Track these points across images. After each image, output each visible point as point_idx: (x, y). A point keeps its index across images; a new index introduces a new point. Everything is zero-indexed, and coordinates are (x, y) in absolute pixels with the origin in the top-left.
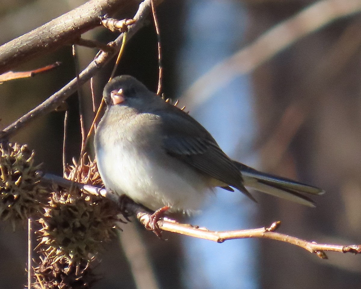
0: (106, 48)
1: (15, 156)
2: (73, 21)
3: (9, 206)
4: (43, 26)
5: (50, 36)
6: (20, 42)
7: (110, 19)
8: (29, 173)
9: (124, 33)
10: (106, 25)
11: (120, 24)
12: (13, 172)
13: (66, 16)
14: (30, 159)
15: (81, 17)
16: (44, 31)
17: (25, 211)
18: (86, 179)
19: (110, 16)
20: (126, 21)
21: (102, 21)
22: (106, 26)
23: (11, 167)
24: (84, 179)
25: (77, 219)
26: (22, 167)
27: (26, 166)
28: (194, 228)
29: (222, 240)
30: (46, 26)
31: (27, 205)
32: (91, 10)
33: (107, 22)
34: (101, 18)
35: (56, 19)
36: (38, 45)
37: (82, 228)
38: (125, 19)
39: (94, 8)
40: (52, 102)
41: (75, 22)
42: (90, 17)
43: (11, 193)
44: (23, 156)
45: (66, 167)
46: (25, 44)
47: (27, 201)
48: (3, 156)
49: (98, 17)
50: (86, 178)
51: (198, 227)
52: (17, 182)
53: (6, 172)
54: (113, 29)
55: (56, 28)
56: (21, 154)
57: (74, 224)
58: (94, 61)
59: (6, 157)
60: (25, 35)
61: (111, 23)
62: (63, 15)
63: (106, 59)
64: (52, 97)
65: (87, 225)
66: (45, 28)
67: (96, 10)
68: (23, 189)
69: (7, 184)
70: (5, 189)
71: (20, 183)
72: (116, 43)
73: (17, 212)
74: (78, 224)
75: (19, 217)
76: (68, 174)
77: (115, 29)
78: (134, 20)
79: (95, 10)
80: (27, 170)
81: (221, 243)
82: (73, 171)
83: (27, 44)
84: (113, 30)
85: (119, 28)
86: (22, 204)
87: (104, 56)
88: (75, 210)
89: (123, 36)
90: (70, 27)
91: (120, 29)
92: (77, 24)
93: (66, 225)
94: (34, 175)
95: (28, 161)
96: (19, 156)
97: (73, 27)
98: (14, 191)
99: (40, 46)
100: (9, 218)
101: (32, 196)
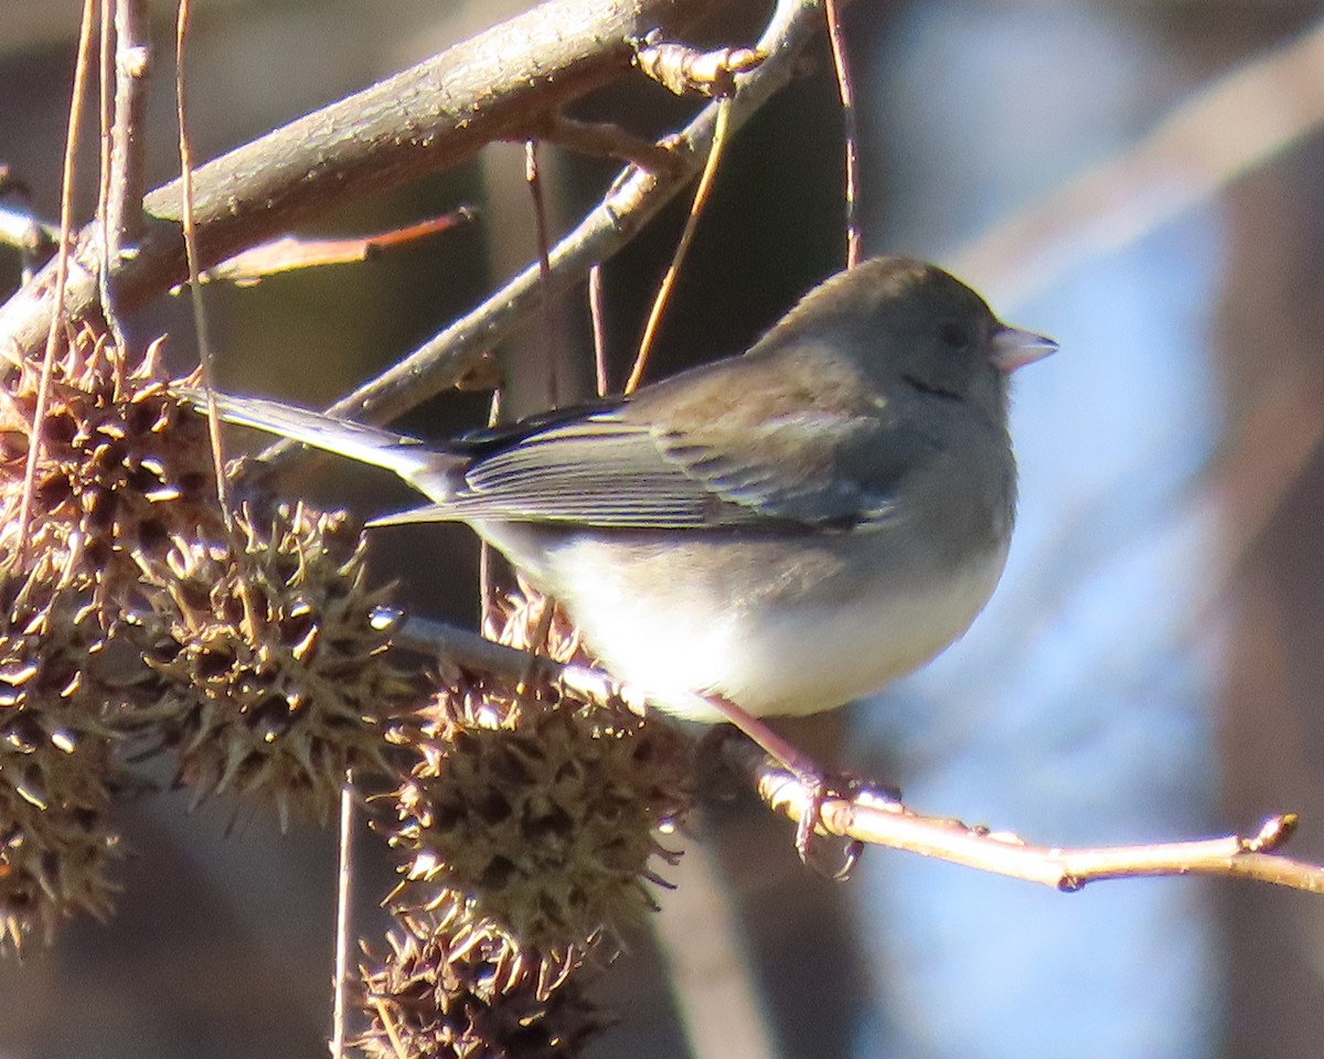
0: (653, 159)
1: (298, 552)
2: (532, 52)
3: (269, 737)
4: (416, 69)
5: (444, 108)
6: (331, 128)
7: (670, 47)
8: (346, 617)
9: (723, 100)
10: (654, 68)
11: (706, 66)
12: (287, 612)
13: (503, 32)
14: (351, 562)
15: (560, 40)
16: (421, 87)
17: (328, 759)
18: (568, 647)
19: (668, 37)
20: (729, 55)
21: (640, 55)
22: (653, 75)
23: (283, 590)
24: (558, 646)
25: (540, 789)
26: (322, 593)
27: (337, 589)
28: (972, 834)
29: (1075, 880)
30: (430, 67)
31: (336, 735)
32: (601, 10)
33: (658, 60)
34: (634, 41)
35: (467, 43)
36: (397, 139)
37: (558, 821)
38: (727, 50)
39: (607, 8)
40: (445, 357)
41: (539, 55)
42: (594, 40)
43: (278, 689)
44: (325, 551)
45: (493, 602)
46: (349, 135)
47: (337, 721)
48: (254, 550)
49: (626, 38)
50: (567, 641)
51: (985, 832)
52: (299, 650)
53: (260, 611)
54: (680, 88)
55: (465, 77)
56: (318, 543)
57: (527, 807)
58: (605, 204)
59: (262, 551)
60: (349, 98)
61: (672, 64)
62: (493, 30)
63: (649, 197)
64: (444, 338)
65: (578, 812)
66: (425, 76)
67: (616, 13)
68: (323, 674)
69: (263, 653)
70: (258, 672)
71: (311, 653)
72: (690, 140)
73: (296, 761)
74: (542, 808)
75: (305, 779)
76: (500, 624)
77: (686, 87)
78: (759, 55)
79: (614, 10)
80: (338, 606)
81: (1071, 890)
82: (519, 616)
83: (355, 136)
84: (678, 89)
85: (700, 83)
86: (318, 732)
87: (643, 189)
88: (535, 752)
89: (719, 112)
90: (519, 74)
91: (707, 85)
92: (546, 65)
93: (497, 809)
94: (365, 625)
95: (344, 570)
96: (311, 551)
97: (529, 76)
98: (288, 681)
99: (406, 142)
100: (264, 784)
101: (355, 703)
